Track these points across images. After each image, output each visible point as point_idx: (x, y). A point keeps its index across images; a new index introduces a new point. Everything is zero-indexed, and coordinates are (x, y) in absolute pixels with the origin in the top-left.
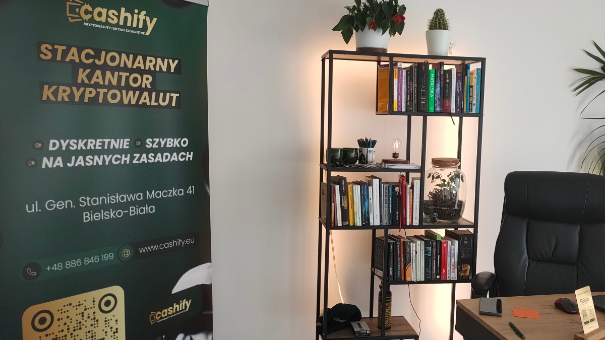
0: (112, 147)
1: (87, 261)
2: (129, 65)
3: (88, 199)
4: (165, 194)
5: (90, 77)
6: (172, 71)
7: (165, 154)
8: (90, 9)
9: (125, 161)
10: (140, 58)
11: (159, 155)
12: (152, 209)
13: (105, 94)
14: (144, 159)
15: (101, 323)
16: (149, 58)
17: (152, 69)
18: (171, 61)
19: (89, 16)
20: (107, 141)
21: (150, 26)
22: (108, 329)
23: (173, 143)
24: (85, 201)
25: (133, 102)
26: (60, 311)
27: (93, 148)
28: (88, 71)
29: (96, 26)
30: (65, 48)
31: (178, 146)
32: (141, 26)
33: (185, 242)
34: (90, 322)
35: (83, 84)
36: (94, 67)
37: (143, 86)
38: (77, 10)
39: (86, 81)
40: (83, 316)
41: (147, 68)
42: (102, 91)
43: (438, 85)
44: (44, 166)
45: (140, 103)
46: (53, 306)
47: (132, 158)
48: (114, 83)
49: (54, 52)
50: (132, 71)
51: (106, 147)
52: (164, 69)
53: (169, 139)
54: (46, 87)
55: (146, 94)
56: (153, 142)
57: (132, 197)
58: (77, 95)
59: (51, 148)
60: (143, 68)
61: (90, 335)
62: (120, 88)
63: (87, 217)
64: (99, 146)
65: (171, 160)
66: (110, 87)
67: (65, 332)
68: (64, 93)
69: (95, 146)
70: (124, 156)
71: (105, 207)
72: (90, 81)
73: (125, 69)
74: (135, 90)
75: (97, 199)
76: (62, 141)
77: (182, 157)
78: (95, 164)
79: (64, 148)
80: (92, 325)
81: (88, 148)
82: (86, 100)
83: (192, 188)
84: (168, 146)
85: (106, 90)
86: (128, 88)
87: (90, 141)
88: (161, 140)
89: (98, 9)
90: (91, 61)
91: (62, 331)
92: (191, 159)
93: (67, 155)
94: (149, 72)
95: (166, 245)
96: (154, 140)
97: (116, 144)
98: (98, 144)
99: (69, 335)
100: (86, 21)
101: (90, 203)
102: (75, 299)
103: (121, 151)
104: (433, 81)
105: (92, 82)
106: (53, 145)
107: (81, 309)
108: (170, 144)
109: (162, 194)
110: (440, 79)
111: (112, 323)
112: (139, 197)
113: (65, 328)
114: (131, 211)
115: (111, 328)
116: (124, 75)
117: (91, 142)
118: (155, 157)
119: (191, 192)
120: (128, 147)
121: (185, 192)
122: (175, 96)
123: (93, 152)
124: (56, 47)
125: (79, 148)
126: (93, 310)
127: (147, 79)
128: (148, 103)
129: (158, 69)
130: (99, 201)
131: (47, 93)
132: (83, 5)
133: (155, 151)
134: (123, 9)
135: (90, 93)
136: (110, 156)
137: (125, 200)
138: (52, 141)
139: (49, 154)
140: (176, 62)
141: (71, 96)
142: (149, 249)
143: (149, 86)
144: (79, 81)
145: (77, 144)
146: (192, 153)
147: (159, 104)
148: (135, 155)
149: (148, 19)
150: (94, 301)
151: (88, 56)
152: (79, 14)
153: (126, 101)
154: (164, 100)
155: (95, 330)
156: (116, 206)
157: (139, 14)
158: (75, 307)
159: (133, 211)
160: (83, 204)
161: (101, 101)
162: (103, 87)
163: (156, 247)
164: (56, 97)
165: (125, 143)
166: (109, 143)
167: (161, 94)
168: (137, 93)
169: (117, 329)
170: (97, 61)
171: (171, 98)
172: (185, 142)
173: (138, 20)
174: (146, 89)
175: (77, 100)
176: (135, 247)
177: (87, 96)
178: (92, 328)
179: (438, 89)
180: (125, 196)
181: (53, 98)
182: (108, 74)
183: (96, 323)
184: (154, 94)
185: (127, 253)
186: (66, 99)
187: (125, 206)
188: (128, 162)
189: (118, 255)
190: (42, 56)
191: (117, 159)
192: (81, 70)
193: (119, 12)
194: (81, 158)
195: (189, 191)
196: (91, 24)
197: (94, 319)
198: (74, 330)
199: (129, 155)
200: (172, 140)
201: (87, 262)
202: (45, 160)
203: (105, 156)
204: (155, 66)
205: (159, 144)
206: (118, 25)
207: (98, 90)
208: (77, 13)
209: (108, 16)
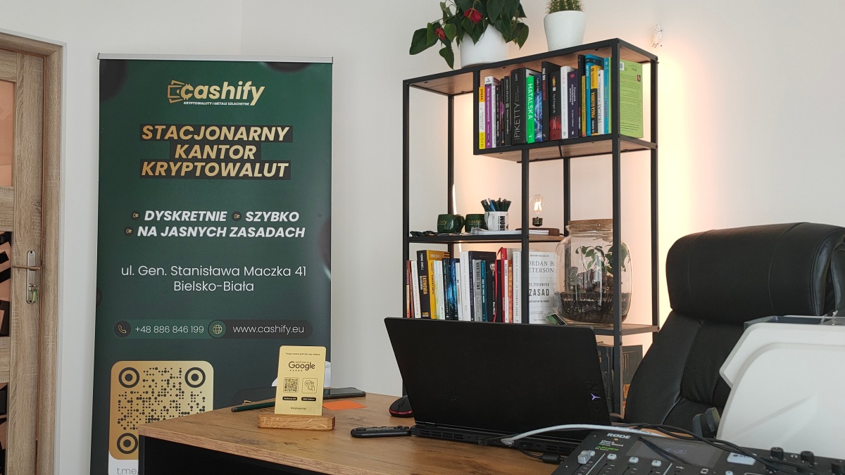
0: (207, 219)
1: (175, 329)
2: (230, 137)
3: (180, 268)
4: (267, 272)
5: (187, 152)
6: (281, 139)
7: (268, 229)
8: (191, 88)
9: (221, 234)
10: (243, 129)
11: (261, 229)
12: (250, 287)
13: (203, 168)
14: (243, 233)
15: (187, 396)
16: (253, 129)
17: (257, 139)
18: (279, 129)
19: (190, 95)
20: (202, 213)
21: (256, 96)
22: (194, 404)
23: (279, 217)
24: (177, 270)
25: (233, 174)
26: (146, 373)
27: (187, 219)
28: (186, 146)
29: (196, 103)
30: (164, 127)
31: (286, 220)
32: (245, 97)
33: (291, 330)
34: (175, 392)
35: (181, 159)
36: (192, 143)
37: (246, 157)
38: (178, 92)
39: (184, 156)
40: (168, 383)
41: (251, 139)
42: (199, 165)
43: (539, 99)
44: (139, 235)
45: (241, 175)
46: (141, 366)
47: (229, 231)
48: (213, 156)
49: (154, 132)
50: (232, 143)
51: (201, 219)
52: (271, 138)
53: (274, 213)
54: (146, 163)
55: (248, 165)
56: (254, 216)
57: (226, 272)
58: (174, 169)
59: (146, 219)
60: (245, 139)
61: (174, 404)
62: (218, 160)
63: (178, 286)
64: (194, 218)
65: (276, 236)
66: (209, 160)
67: (150, 395)
68: (161, 169)
69: (189, 218)
70: (219, 228)
71: (199, 279)
72: (187, 156)
73: (226, 141)
74: (235, 162)
75: (190, 270)
76: (157, 212)
77: (290, 232)
78: (189, 235)
79: (158, 219)
80: (177, 395)
81: (183, 219)
82: (183, 174)
83: (303, 269)
84: (272, 220)
85: (204, 164)
86: (227, 160)
87: (184, 212)
88: (264, 213)
89: (200, 87)
90: (190, 136)
91: (147, 392)
92: (302, 236)
93: (161, 225)
94: (253, 142)
95: (267, 330)
96: (256, 213)
97: (211, 216)
98: (193, 216)
99: (153, 398)
100: (186, 101)
101: (182, 273)
102: (162, 364)
103: (217, 224)
104: (532, 95)
105: (190, 157)
106: (149, 215)
107: (167, 376)
108: (275, 218)
109: (263, 272)
110: (541, 89)
111: (199, 400)
112: (235, 272)
113: (150, 390)
114: (225, 286)
115: (198, 404)
116: (224, 147)
117: (186, 214)
118: (256, 232)
119: (301, 273)
120: (225, 220)
121: (293, 272)
122: (283, 166)
123: (188, 224)
124: (156, 127)
125: (173, 219)
126: (179, 380)
127: (251, 150)
128: (250, 175)
129: (263, 139)
130: (191, 271)
131: (146, 168)
132: (183, 86)
133: (257, 226)
134: (226, 84)
135: (188, 167)
136: (205, 228)
137: (219, 274)
138: (148, 212)
139: (144, 224)
140: (287, 129)
141: (169, 170)
142: (244, 330)
143: (252, 157)
145: (172, 215)
146: (304, 229)
147: (263, 175)
148: (232, 228)
149: (254, 89)
150: (180, 372)
151: (186, 133)
152: (180, 95)
153: (224, 174)
154: (269, 171)
155: (179, 401)
156: (209, 279)
157: (243, 85)
158: (161, 373)
159: (228, 286)
160: (174, 273)
161: (198, 174)
162: (201, 160)
163: (253, 329)
164: (154, 172)
165: (221, 216)
166: (205, 215)
167: (267, 165)
168: (238, 165)
169: (204, 407)
170: (196, 137)
171: (278, 169)
172: (294, 217)
173: (243, 91)
174: (249, 160)
175: (173, 174)
176: (229, 324)
177: (184, 170)
178: (177, 399)
179: (539, 105)
180: (219, 270)
181: (151, 174)
182: (207, 148)
183: (181, 394)
184: (258, 165)
185: (219, 329)
186: (163, 174)
187: (220, 280)
188: (224, 235)
189: (208, 330)
190: (144, 137)
191: (212, 232)
192: (179, 146)
193: (221, 88)
194: (175, 228)
195: (299, 271)
196: (192, 103)
197: (180, 389)
198: (159, 395)
199: (225, 228)
200: (278, 214)
201: (175, 331)
202: (141, 228)
203: (200, 228)
204: (260, 136)
205: (262, 217)
206: (219, 100)
207: (196, 164)
208: (177, 95)
209: (209, 92)
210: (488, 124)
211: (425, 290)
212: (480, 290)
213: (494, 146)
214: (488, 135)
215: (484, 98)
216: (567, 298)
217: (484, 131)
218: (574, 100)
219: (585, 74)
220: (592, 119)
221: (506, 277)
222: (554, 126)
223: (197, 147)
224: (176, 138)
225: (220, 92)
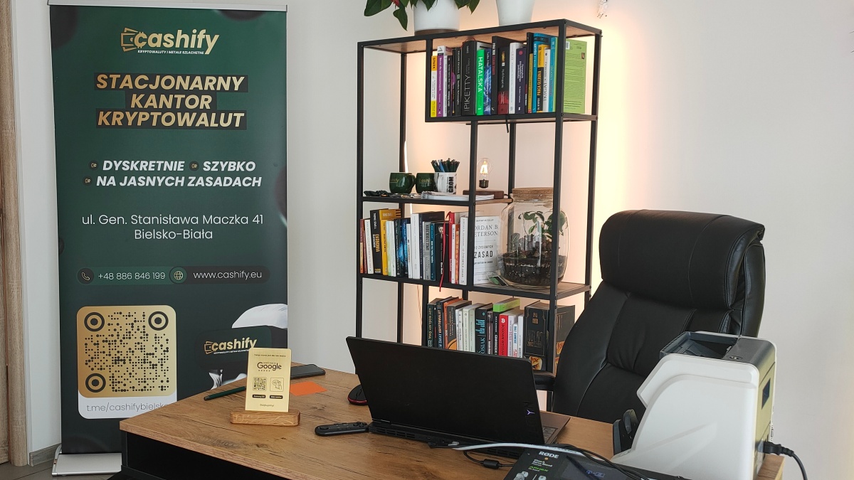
0: (165, 169)
1: (137, 276)
2: (186, 87)
3: (140, 217)
4: (225, 220)
5: (143, 102)
6: (236, 89)
7: (226, 178)
8: (145, 36)
9: (179, 184)
10: (198, 79)
11: (219, 179)
12: (209, 235)
13: (159, 118)
14: (201, 182)
15: (151, 337)
16: (208, 78)
17: (212, 88)
18: (234, 78)
19: (144, 43)
20: (160, 163)
21: (211, 45)
22: (158, 346)
23: (236, 166)
24: (137, 219)
25: (189, 124)
26: (111, 317)
27: (145, 169)
28: (142, 96)
29: (150, 52)
30: (119, 76)
31: (242, 170)
32: (199, 46)
33: (250, 275)
34: (139, 334)
35: (136, 109)
36: (148, 92)
37: (202, 107)
38: (131, 40)
39: (140, 106)
40: (132, 327)
41: (206, 88)
42: (156, 114)
43: (488, 73)
44: (98, 184)
45: (197, 125)
46: (106, 311)
47: (187, 181)
48: (169, 105)
49: (109, 81)
50: (188, 93)
51: (159, 169)
52: (227, 87)
53: (230, 163)
54: (102, 113)
55: (204, 115)
56: (212, 166)
57: (186, 220)
58: (130, 119)
59: (105, 168)
60: (201, 88)
61: (139, 346)
62: (174, 110)
63: (138, 234)
64: (152, 168)
65: (233, 185)
66: (165, 110)
67: (115, 337)
68: (117, 118)
69: (147, 167)
70: (177, 178)
71: (159, 227)
72: (143, 105)
73: (181, 91)
74: (191, 112)
75: (149, 218)
76: (115, 162)
77: (247, 182)
78: (147, 185)
79: (117, 169)
80: (141, 338)
81: (141, 169)
82: (139, 124)
83: (260, 217)
84: (229, 169)
85: (160, 114)
86: (183, 110)
87: (142, 162)
88: (221, 163)
89: (154, 35)
91: (112, 335)
92: (259, 185)
93: (120, 175)
94: (209, 92)
95: (226, 275)
96: (213, 163)
97: (169, 166)
98: (151, 165)
99: (118, 341)
100: (140, 49)
101: (142, 221)
102: (126, 309)
103: (175, 173)
104: (482, 68)
105: (146, 106)
106: (107, 165)
107: (131, 320)
108: (232, 168)
109: (221, 220)
110: (491, 63)
111: (163, 341)
112: (194, 220)
113: (115, 334)
114: (184, 234)
115: (162, 346)
116: (179, 97)
117: (144, 164)
118: (213, 181)
119: (258, 221)
120: (182, 170)
121: (250, 220)
122: (239, 116)
123: (146, 174)
124: (111, 76)
125: (132, 169)
126: (143, 324)
127: (206, 100)
128: (207, 125)
129: (219, 88)
130: (151, 220)
131: (103, 118)
132: (138, 33)
133: (214, 175)
134: (180, 32)
135: (144, 116)
136: (163, 178)
137: (179, 222)
138: (106, 162)
139: (103, 174)
140: (242, 78)
141: (125, 120)
142: (205, 275)
143: (208, 107)
144: (133, 106)
145: (130, 165)
146: (260, 178)
147: (219, 125)
148: (190, 178)
149: (208, 37)
150: (144, 316)
151: (142, 82)
152: (133, 43)
153: (181, 124)
154: (226, 121)
155: (144, 343)
156: (169, 228)
157: (197, 34)
158: (125, 317)
159: (187, 234)
160: (135, 222)
161: (154, 124)
162: (157, 110)
163: (212, 275)
164: (110, 122)
165: (179, 166)
166: (163, 165)
167: (223, 115)
168: (194, 115)
169: (167, 348)
170: (151, 86)
171: (234, 119)
172: (251, 166)
173: (197, 40)
174: (205, 110)
175: (130, 124)
176: (189, 271)
177: (140, 120)
178: (141, 341)
179: (488, 79)
180: (178, 218)
181: (107, 123)
182: (163, 97)
183: (145, 336)
184: (214, 115)
185: (180, 275)
186: (120, 124)
187: (180, 228)
188: (182, 185)
189: (170, 275)
190: (99, 86)
191: (170, 181)
192: (134, 96)
193: (175, 36)
194: (133, 178)
195: (256, 220)
196: (146, 51)
197: (144, 332)
198: (124, 338)
199: (183, 178)
200: (235, 163)
202: (99, 178)
203: (158, 178)
204: (215, 86)
205: (219, 167)
206: (174, 48)
207: (152, 114)
208: (131, 43)
209: (163, 41)
210: (440, 93)
211: (378, 247)
212: (429, 251)
213: (445, 115)
214: (440, 103)
215: (436, 67)
216: (510, 263)
217: (435, 99)
218: (521, 76)
219: (532, 52)
220: (538, 97)
221: (453, 241)
222: (502, 100)
223: (152, 97)
224: (131, 87)
225: (174, 40)
